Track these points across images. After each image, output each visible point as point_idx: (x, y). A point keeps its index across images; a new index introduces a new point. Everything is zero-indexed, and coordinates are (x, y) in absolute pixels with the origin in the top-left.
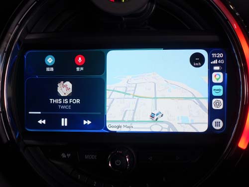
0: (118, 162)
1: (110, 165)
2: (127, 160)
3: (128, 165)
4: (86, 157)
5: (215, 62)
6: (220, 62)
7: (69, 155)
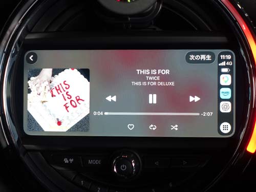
0: (124, 167)
1: (115, 170)
2: (133, 164)
3: (134, 170)
4: (90, 162)
5: (223, 64)
6: (228, 64)
7: (71, 160)
